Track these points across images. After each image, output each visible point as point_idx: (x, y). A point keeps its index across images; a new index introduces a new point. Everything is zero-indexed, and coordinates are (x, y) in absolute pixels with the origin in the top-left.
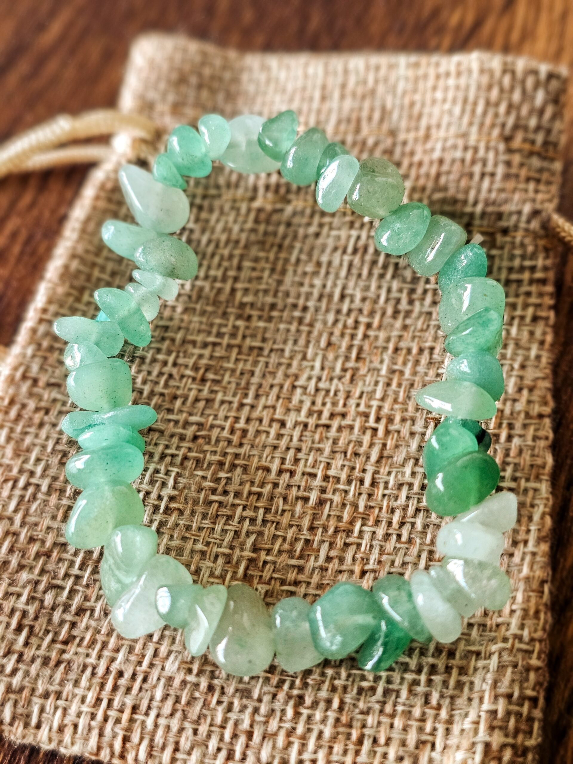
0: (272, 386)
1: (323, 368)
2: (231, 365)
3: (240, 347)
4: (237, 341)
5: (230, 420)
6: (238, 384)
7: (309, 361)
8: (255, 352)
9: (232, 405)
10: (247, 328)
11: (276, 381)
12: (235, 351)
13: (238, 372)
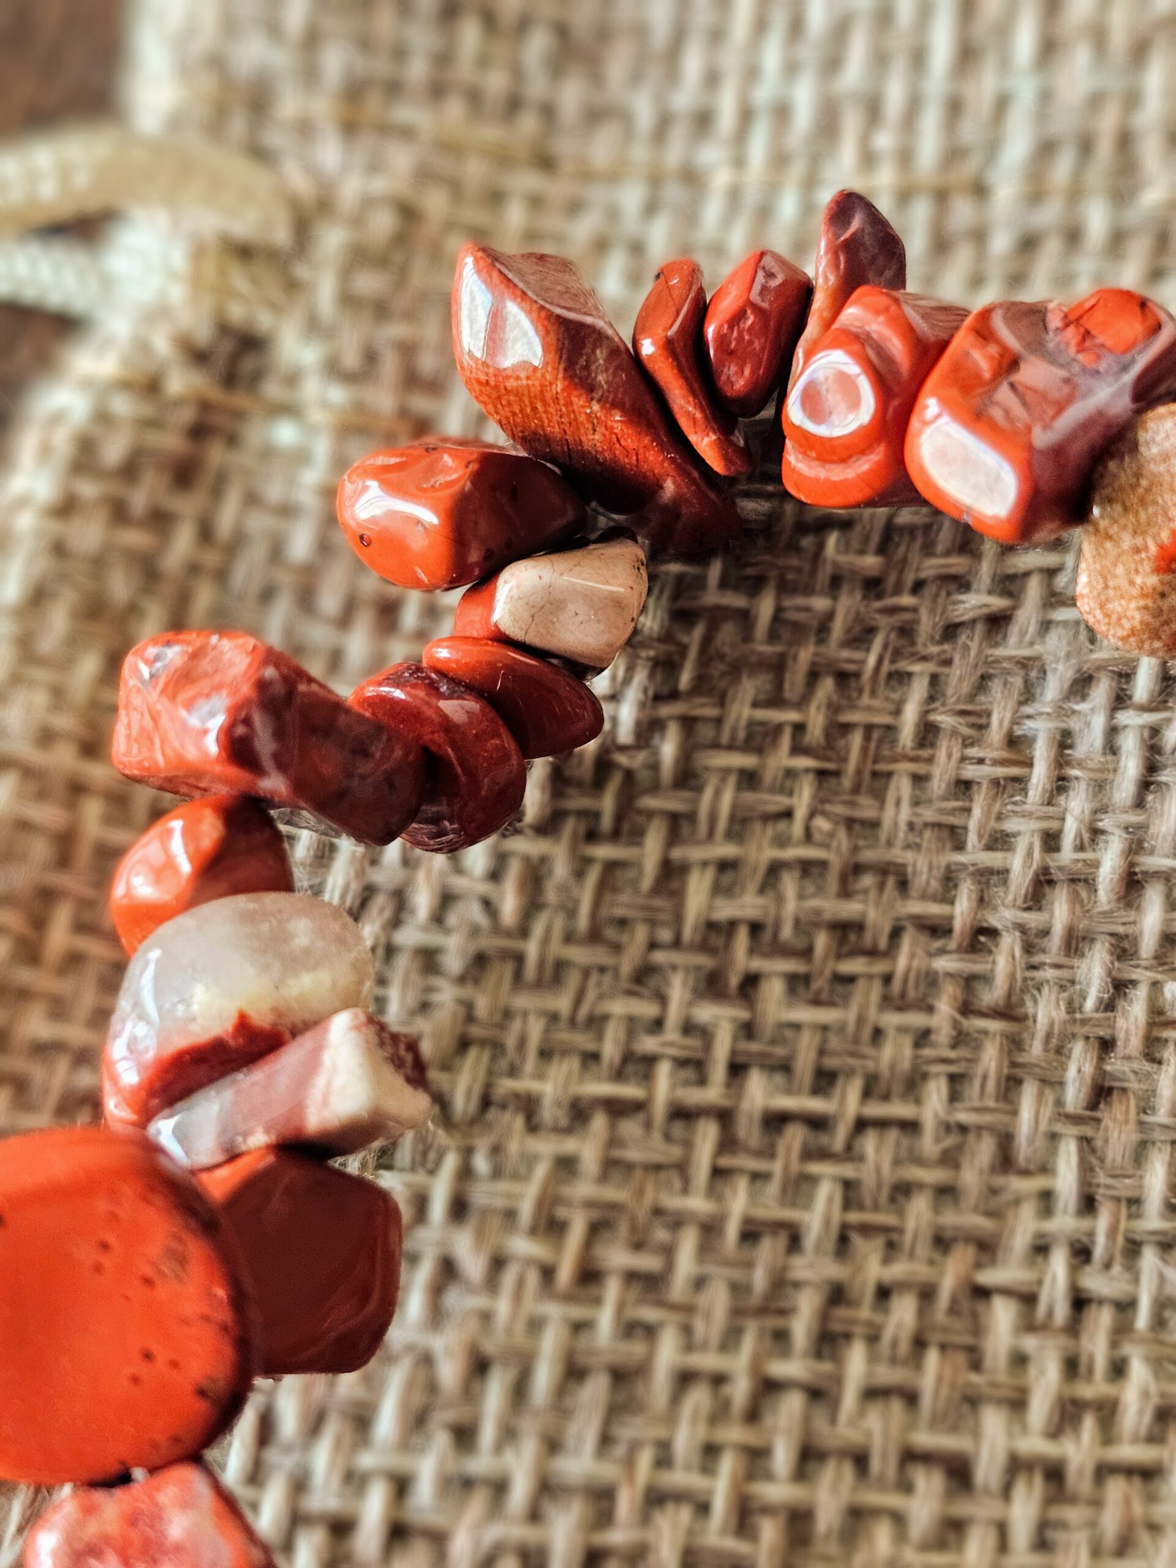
0: (884, 1293)
1: (1088, 1204)
2: (698, 1203)
3: (725, 1117)
4: (713, 1093)
5: (728, 1465)
6: (738, 1289)
7: (1026, 1173)
8: (795, 1136)
9: (727, 1390)
10: (748, 1030)
11: (898, 1270)
12: (707, 1135)
13: (732, 1230)
